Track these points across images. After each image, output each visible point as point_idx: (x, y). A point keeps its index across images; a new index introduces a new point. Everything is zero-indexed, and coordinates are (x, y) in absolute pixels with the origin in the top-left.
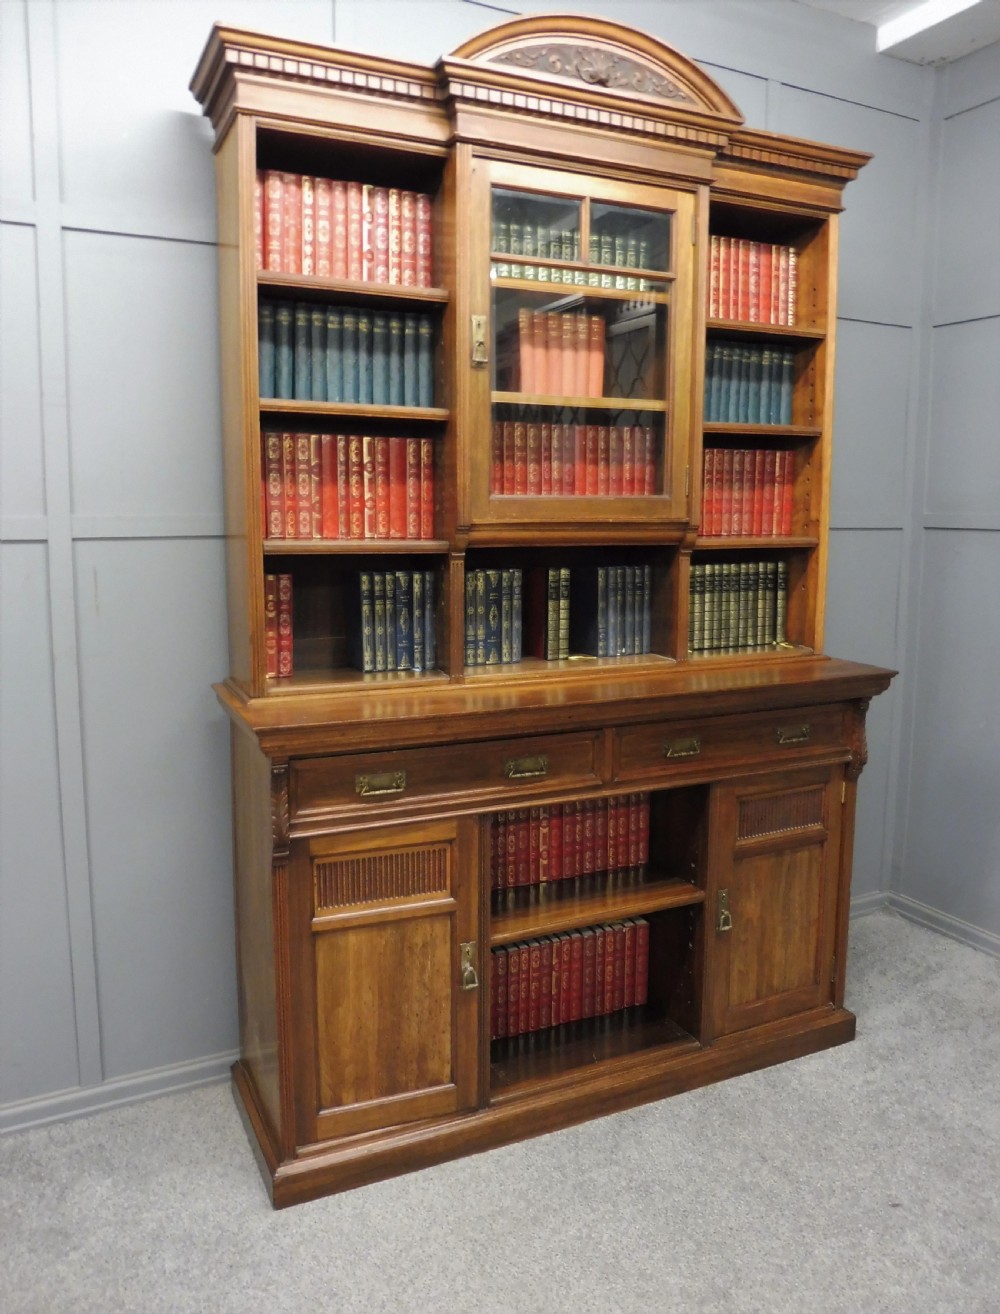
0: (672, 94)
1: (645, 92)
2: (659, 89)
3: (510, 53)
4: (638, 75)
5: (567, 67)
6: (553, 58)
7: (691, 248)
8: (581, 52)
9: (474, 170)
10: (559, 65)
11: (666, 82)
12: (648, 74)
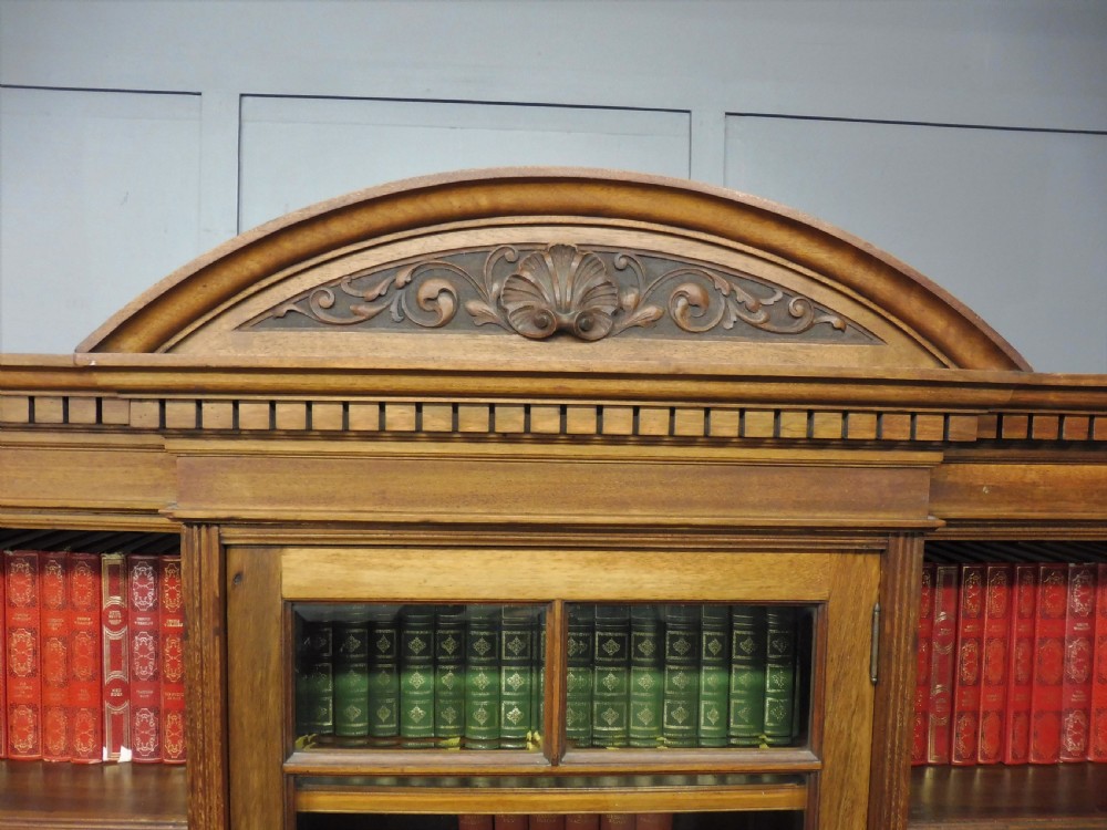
0: (804, 323)
1: (717, 332)
2: (760, 317)
3: (305, 297)
4: (693, 290)
5: (474, 306)
6: (430, 287)
7: (868, 690)
8: (510, 261)
9: (239, 576)
10: (446, 303)
11: (779, 295)
12: (723, 284)
